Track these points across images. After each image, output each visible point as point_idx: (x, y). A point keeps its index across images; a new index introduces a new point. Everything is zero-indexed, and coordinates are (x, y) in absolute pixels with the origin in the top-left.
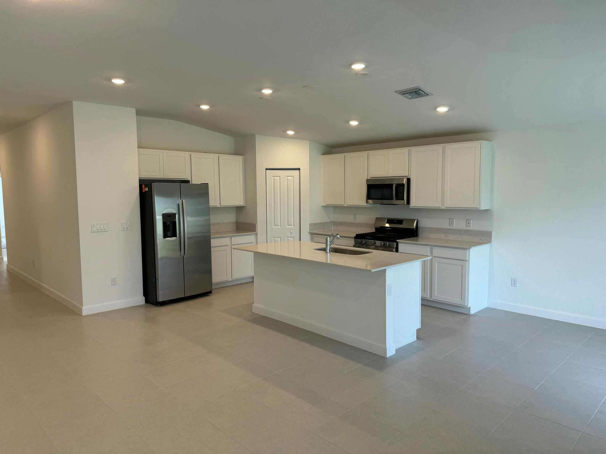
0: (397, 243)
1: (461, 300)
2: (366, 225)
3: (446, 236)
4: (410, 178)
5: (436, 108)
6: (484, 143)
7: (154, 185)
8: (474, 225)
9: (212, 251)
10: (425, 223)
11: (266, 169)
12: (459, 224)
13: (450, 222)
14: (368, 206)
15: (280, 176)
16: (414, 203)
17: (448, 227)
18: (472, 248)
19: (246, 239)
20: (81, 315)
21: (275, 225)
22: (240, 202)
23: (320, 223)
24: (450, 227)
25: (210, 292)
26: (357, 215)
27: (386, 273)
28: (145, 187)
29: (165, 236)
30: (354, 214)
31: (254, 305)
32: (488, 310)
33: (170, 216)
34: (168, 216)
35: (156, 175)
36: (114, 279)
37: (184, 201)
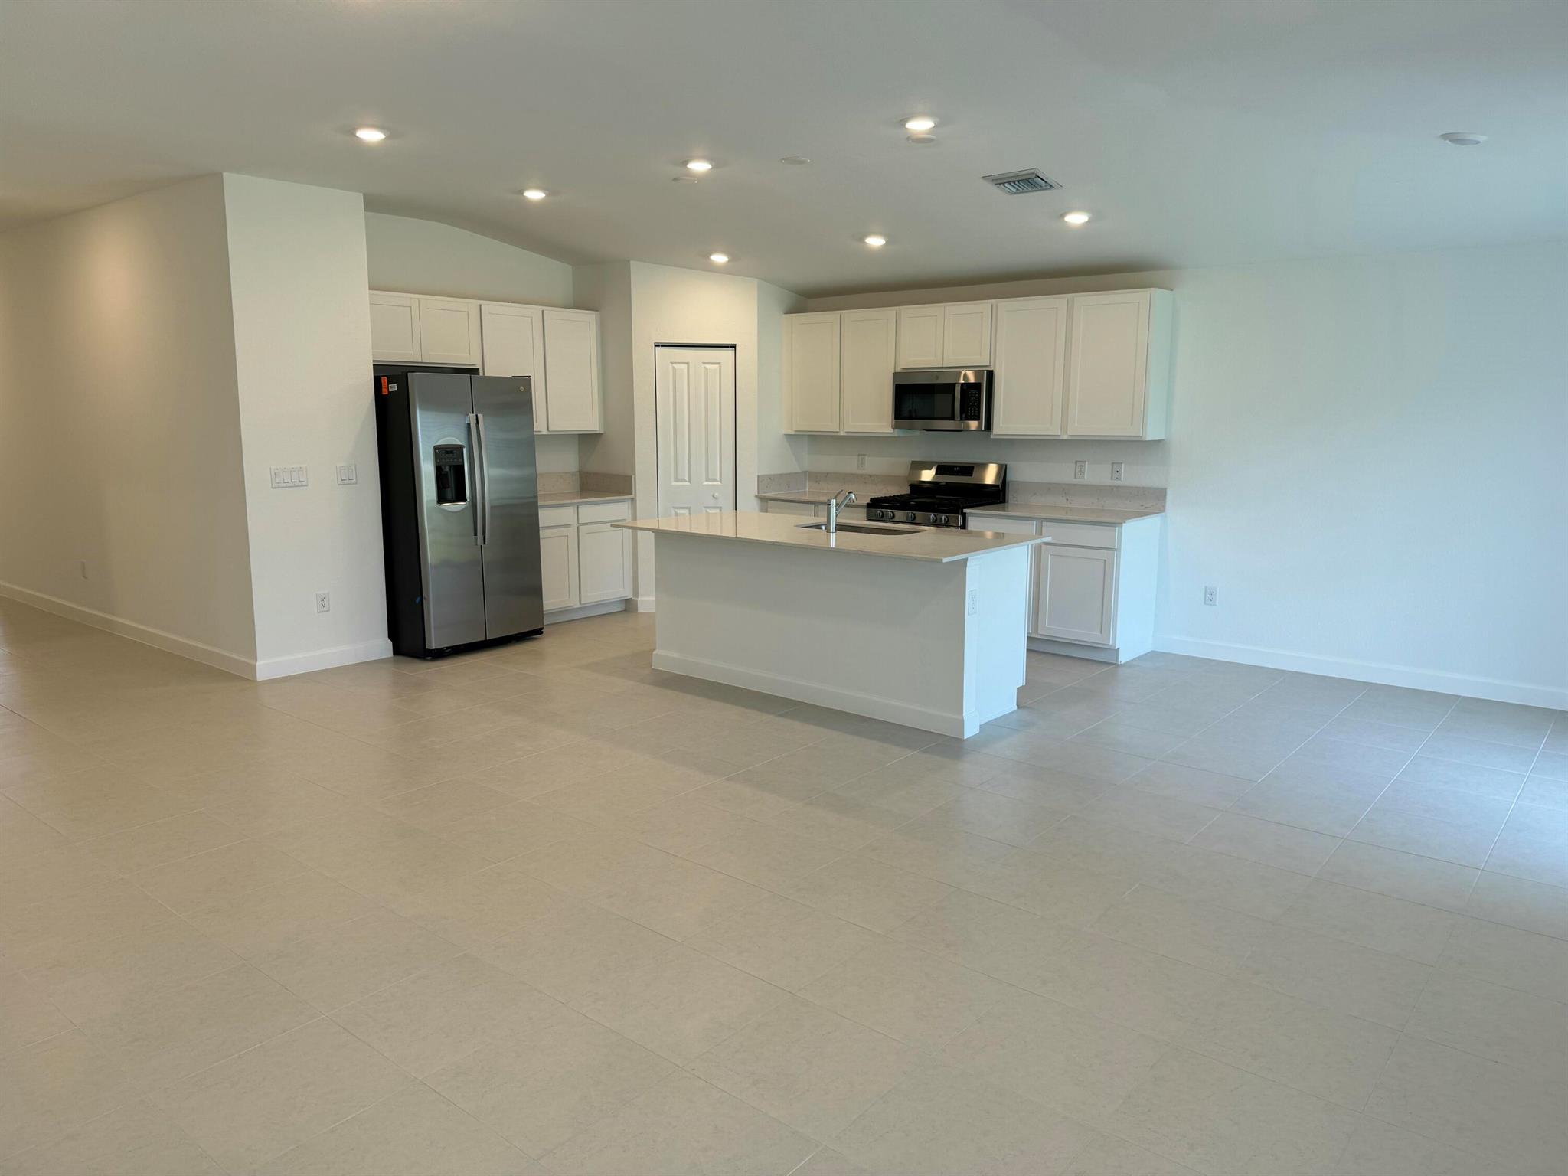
0: (964, 516)
1: (1101, 633)
2: (887, 479)
3: (1067, 500)
4: (992, 371)
5: (1063, 216)
6: (1157, 293)
7: (413, 377)
8: (1132, 476)
9: (541, 536)
10: (1024, 472)
11: (656, 346)
12: (1096, 474)
13: (1078, 470)
14: (896, 435)
15: (687, 363)
16: (1003, 425)
17: (1073, 480)
18: (1128, 521)
19: (613, 509)
20: (254, 681)
21: (677, 480)
22: (591, 423)
23: (781, 475)
24: (1078, 481)
25: (539, 632)
26: (867, 458)
27: (966, 566)
28: (390, 384)
29: (441, 499)
30: (859, 455)
31: (655, 652)
32: (1153, 655)
33: (451, 452)
34: (447, 452)
35: (401, 353)
36: (323, 599)
37: (480, 416)
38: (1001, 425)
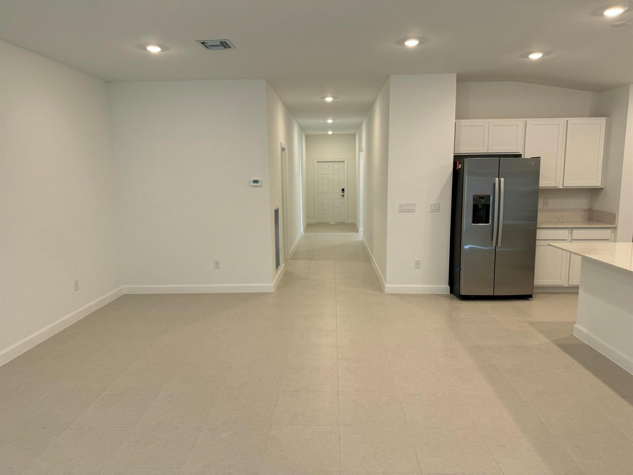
7: (466, 162)
9: (537, 244)
20: (384, 292)
22: (595, 182)
25: (530, 296)
28: (459, 164)
29: (475, 220)
31: (575, 325)
33: (483, 198)
34: (480, 198)
35: (478, 149)
36: (417, 263)
37: (502, 179)
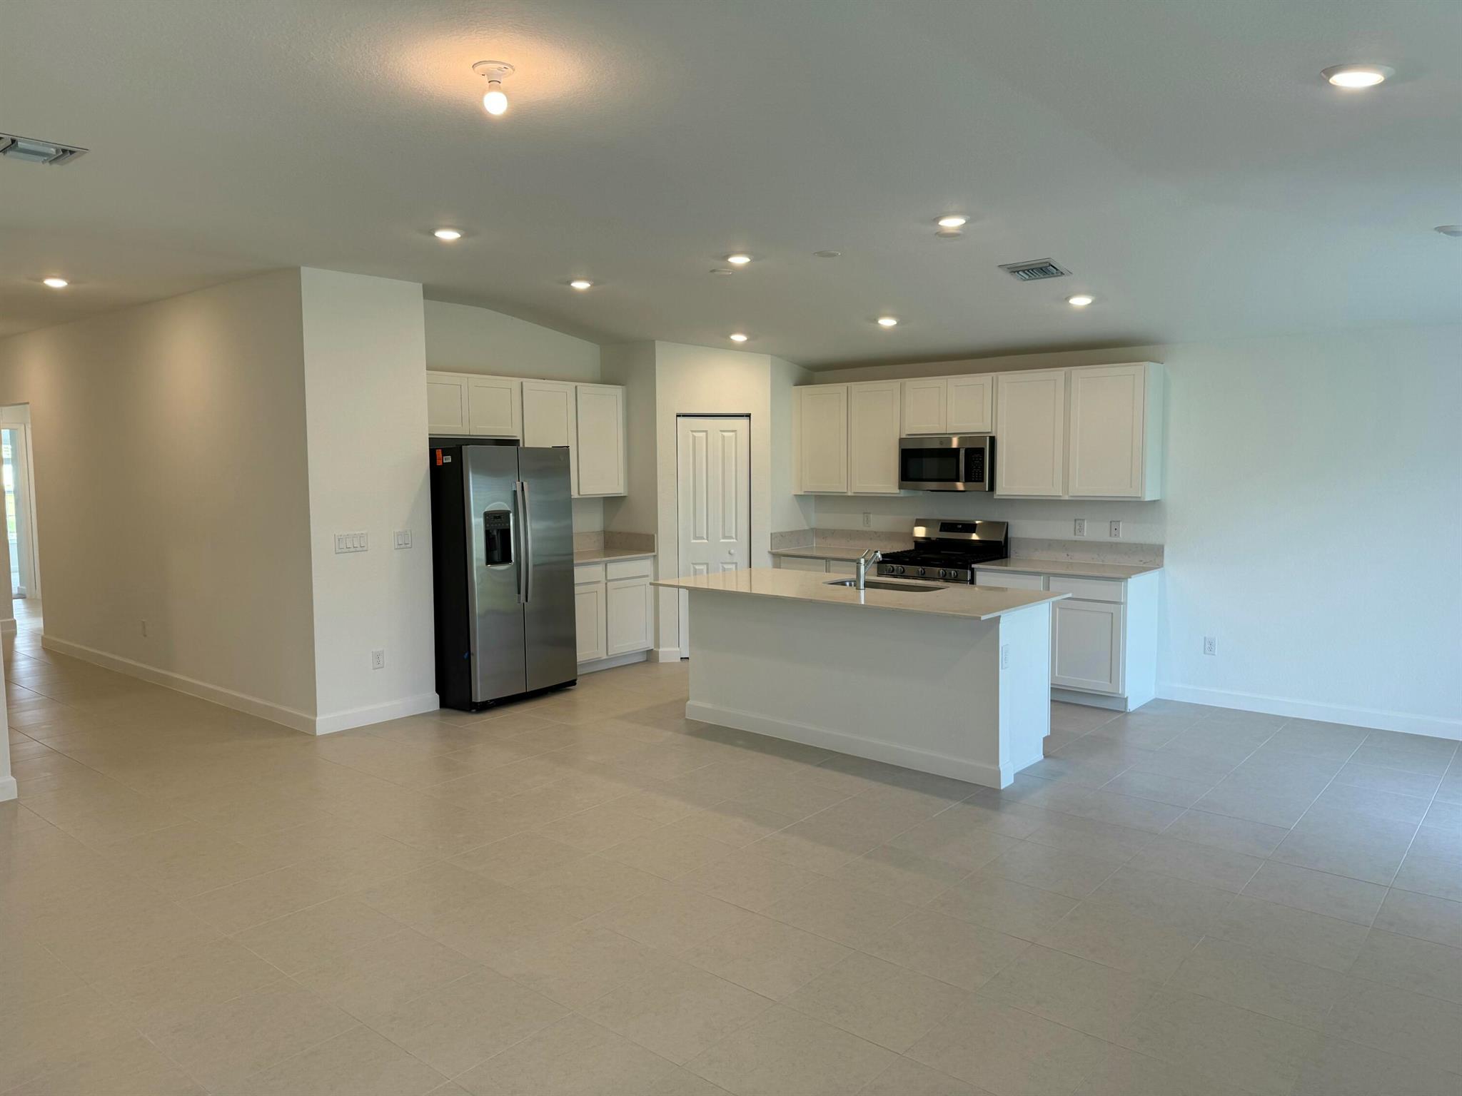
0: (973, 571)
1: (1111, 682)
2: (891, 536)
3: (1068, 555)
4: (994, 437)
5: (1067, 299)
6: (1151, 366)
7: (468, 451)
8: (1129, 533)
9: (576, 593)
10: (1023, 529)
11: (677, 416)
12: (1094, 530)
13: (1077, 527)
14: (902, 495)
15: (706, 431)
16: (1003, 488)
17: (1072, 537)
18: (1133, 576)
19: (637, 566)
20: (314, 735)
21: (696, 538)
22: (615, 485)
23: (792, 532)
24: (1077, 538)
25: (573, 683)
26: (871, 516)
27: (999, 623)
28: (443, 456)
29: (490, 560)
30: (864, 513)
31: (689, 702)
32: (1157, 703)
33: (499, 517)
34: (495, 517)
35: (454, 428)
36: (378, 656)
37: (525, 484)
38: (1004, 486)
